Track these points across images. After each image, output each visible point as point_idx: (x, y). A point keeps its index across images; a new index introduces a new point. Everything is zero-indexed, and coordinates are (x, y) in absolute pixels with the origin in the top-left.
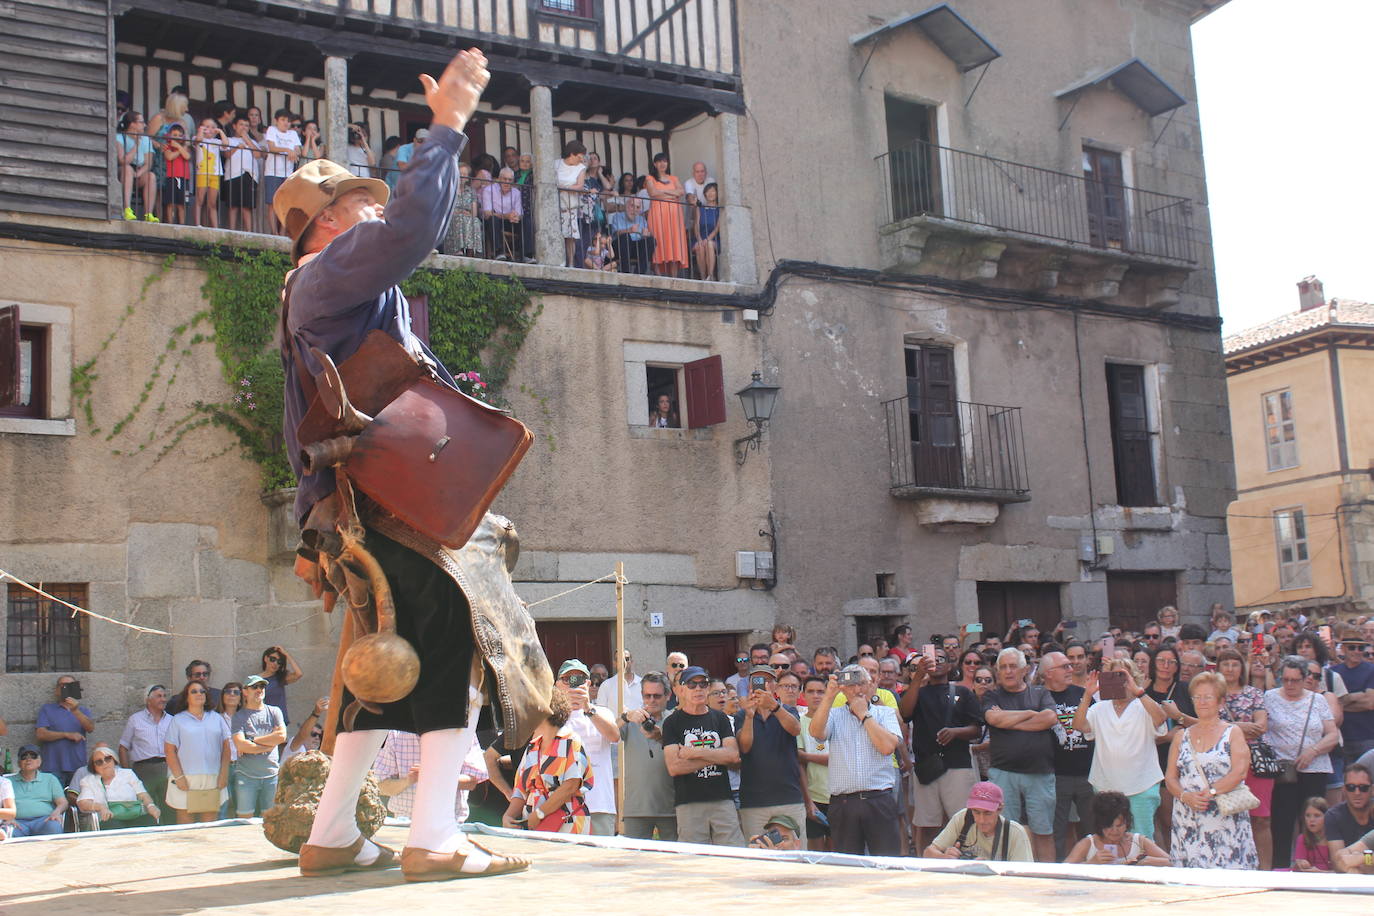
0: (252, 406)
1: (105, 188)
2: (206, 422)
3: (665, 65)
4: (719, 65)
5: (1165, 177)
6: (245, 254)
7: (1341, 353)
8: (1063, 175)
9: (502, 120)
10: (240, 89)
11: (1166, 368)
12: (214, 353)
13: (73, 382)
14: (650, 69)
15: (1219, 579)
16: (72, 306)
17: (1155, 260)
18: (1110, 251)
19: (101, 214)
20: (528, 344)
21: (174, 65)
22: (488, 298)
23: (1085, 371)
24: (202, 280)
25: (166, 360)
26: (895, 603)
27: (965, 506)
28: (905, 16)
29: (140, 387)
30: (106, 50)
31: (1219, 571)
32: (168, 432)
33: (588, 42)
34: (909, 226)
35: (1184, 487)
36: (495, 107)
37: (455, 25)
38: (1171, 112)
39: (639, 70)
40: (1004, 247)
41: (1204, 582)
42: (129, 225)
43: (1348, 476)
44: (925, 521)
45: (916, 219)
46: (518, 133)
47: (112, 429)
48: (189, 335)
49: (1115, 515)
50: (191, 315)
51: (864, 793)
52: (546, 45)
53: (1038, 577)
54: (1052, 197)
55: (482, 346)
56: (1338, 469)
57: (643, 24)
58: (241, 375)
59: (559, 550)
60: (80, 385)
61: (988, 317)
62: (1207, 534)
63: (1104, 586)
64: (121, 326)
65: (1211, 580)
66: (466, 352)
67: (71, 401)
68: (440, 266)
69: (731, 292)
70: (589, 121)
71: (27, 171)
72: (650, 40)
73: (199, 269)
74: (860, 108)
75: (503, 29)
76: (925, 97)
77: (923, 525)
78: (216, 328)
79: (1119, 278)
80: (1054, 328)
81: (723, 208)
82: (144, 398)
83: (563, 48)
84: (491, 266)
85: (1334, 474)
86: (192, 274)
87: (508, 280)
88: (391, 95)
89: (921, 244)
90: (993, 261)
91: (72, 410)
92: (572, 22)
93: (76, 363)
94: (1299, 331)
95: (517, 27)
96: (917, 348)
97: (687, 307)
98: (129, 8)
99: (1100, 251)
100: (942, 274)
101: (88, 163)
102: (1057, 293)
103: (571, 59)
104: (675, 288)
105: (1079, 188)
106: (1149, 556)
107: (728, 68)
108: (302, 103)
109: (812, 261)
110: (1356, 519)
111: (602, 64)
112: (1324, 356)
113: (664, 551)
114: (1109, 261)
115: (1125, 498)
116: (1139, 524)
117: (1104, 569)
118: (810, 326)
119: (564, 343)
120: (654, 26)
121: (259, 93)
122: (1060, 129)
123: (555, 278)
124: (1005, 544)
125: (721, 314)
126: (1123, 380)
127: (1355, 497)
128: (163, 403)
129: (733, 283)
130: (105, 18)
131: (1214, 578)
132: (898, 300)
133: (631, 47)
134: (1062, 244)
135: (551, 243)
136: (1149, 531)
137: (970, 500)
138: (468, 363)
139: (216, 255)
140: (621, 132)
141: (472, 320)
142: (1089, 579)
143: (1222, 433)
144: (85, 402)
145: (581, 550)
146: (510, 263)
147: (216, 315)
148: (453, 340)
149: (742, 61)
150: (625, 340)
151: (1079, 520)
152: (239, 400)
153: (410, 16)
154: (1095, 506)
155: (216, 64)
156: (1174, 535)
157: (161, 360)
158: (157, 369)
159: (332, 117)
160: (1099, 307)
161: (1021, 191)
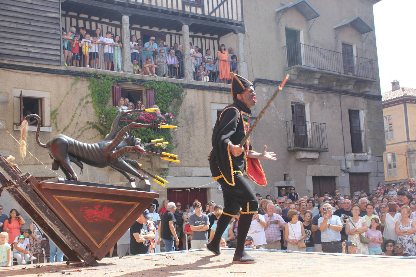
0: (105, 123)
1: (60, 56)
2: (90, 128)
3: (222, 18)
4: (237, 19)
5: (365, 53)
6: (101, 76)
7: (408, 105)
8: (336, 52)
9: (171, 34)
10: (94, 24)
11: (366, 111)
12: (92, 107)
13: (51, 115)
14: (217, 20)
15: (381, 175)
16: (51, 92)
17: (364, 79)
18: (349, 75)
19: (59, 64)
20: (183, 103)
21: (74, 17)
22: (172, 90)
23: (342, 112)
24: (88, 84)
25: (78, 109)
26: (289, 183)
27: (309, 153)
28: (291, 4)
29: (71, 117)
30: (60, 13)
31: (381, 173)
32: (79, 131)
33: (199, 11)
34: (294, 68)
35: (371, 147)
36: (169, 30)
37: (161, 6)
38: (368, 33)
39: (214, 20)
40: (320, 75)
41: (377, 176)
43: (410, 142)
44: (298, 158)
45: (296, 66)
46: (175, 38)
47: (63, 130)
48: (85, 101)
49: (351, 156)
50: (84, 95)
51: (333, 242)
52: (187, 12)
53: (329, 174)
54: (333, 59)
55: (170, 104)
56: (406, 140)
57: (215, 6)
58: (101, 113)
59: (192, 167)
60: (53, 116)
61: (315, 96)
62: (377, 161)
63: (348, 177)
64: (65, 98)
65: (378, 175)
66: (165, 106)
67: (51, 121)
68: (157, 80)
70: (196, 35)
71: (37, 51)
72: (217, 11)
73: (87, 81)
74: (278, 31)
75: (175, 7)
76: (297, 28)
77: (297, 159)
78: (93, 99)
79: (353, 84)
80: (334, 99)
81: (239, 63)
82: (72, 120)
83: (192, 13)
84: (172, 80)
85: (405, 142)
86: (85, 82)
87: (177, 84)
88: (138, 26)
89: (297, 74)
90: (317, 79)
91: (51, 124)
92: (195, 5)
93: (52, 109)
94: (395, 98)
95: (179, 7)
96: (295, 105)
99: (345, 75)
100: (302, 83)
101: (55, 48)
102: (335, 88)
103: (194, 17)
104: (226, 87)
105: (341, 56)
106: (361, 168)
107: (240, 19)
108: (112, 29)
109: (265, 79)
110: (412, 156)
111: (204, 18)
114: (350, 79)
115: (353, 151)
116: (358, 158)
117: (348, 172)
118: (264, 98)
119: (193, 103)
120: (219, 6)
121: (99, 25)
122: (335, 38)
123: (191, 84)
124: (320, 165)
126: (353, 114)
127: (412, 149)
128: (77, 122)
130: (59, 3)
131: (380, 175)
132: (289, 91)
133: (212, 13)
134: (337, 74)
135: (189, 73)
136: (361, 161)
137: (311, 151)
138: (166, 110)
139: (92, 77)
140: (205, 38)
141: (167, 97)
142: (344, 175)
143: (382, 131)
144: (55, 121)
145: (199, 167)
146: (178, 79)
147: (93, 95)
148: (161, 103)
149: (244, 17)
150: (211, 103)
151: (341, 157)
152: (101, 121)
153: (148, 3)
154: (346, 153)
155: (86, 16)
156: (368, 162)
157: (77, 108)
158: (76, 111)
159: (125, 34)
160: (347, 93)
161: (324, 57)
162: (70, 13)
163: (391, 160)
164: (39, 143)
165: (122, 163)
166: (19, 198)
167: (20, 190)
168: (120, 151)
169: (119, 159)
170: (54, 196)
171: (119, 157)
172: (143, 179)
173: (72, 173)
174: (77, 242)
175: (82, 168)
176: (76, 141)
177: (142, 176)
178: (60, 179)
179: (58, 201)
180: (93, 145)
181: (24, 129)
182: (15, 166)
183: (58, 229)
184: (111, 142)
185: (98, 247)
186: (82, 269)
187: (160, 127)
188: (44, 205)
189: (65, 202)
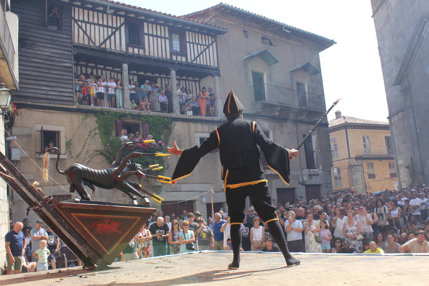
0: (110, 150)
1: (73, 97)
2: (98, 154)
3: (202, 65)
4: (214, 65)
5: (315, 90)
6: (106, 113)
7: (348, 130)
8: (292, 90)
9: (161, 78)
10: (99, 71)
11: (317, 136)
12: (99, 137)
13: (66, 145)
14: (198, 66)
16: (66, 126)
17: (314, 110)
18: (303, 108)
19: (72, 104)
20: (172, 133)
21: (84, 66)
22: (163, 122)
23: (298, 137)
24: (96, 119)
28: (256, 53)
29: (82, 146)
30: (72, 63)
31: (330, 184)
32: (89, 157)
33: (184, 59)
34: (259, 103)
35: (321, 164)
36: (159, 75)
37: (153, 56)
38: (316, 74)
39: (196, 66)
40: (280, 108)
41: (327, 187)
42: (78, 106)
43: (350, 159)
45: (261, 101)
46: (165, 81)
47: (76, 157)
48: (93, 133)
49: (306, 171)
50: (93, 128)
51: (296, 241)
52: (174, 60)
53: (290, 187)
54: (290, 96)
55: (162, 134)
56: (348, 158)
57: (196, 55)
58: (106, 143)
59: (181, 184)
60: (68, 146)
61: (277, 124)
62: (327, 175)
63: (305, 188)
64: (77, 131)
65: (328, 186)
66: (158, 136)
67: (66, 150)
68: (151, 115)
69: (219, 120)
70: (182, 78)
71: (54, 93)
72: (198, 59)
73: (95, 117)
74: (246, 74)
75: (164, 56)
76: (261, 72)
78: (100, 131)
79: (306, 115)
80: (291, 127)
81: (216, 99)
82: (83, 149)
83: (178, 61)
85: (347, 159)
86: (93, 118)
87: (167, 118)
88: (135, 72)
89: (262, 108)
90: (278, 111)
91: (66, 152)
92: (180, 55)
93: (67, 140)
94: (338, 124)
95: (167, 56)
97: (209, 124)
98: (77, 52)
99: (300, 108)
100: (266, 114)
101: (69, 91)
102: (292, 118)
103: (180, 64)
104: (206, 119)
105: (296, 93)
106: (314, 181)
107: (216, 66)
108: (114, 74)
110: (353, 170)
111: (187, 65)
112: (344, 130)
113: (205, 183)
114: (303, 111)
115: (308, 167)
116: (312, 173)
117: (304, 184)
119: (180, 133)
120: (199, 55)
121: (104, 72)
122: (291, 79)
123: (178, 117)
125: (216, 125)
127: (352, 165)
128: (88, 150)
129: (219, 118)
130: (72, 55)
131: (329, 186)
133: (194, 60)
134: (294, 107)
135: (177, 109)
136: (314, 175)
138: (159, 138)
139: (99, 113)
140: (189, 80)
141: (159, 128)
142: (301, 187)
143: (329, 151)
144: (69, 150)
145: (186, 184)
146: (168, 114)
147: (99, 128)
148: (155, 133)
149: (219, 63)
150: (195, 132)
151: (299, 173)
152: (107, 149)
153: (142, 54)
154: (302, 169)
155: (94, 65)
156: (320, 176)
157: (87, 139)
158: (86, 141)
159: (125, 78)
160: (301, 122)
161: (283, 94)
162: (81, 63)
163: (336, 174)
164: (58, 171)
165: (126, 185)
166: (43, 216)
167: (44, 209)
168: (125, 176)
169: (123, 182)
170: (72, 214)
171: (123, 180)
172: (143, 198)
173: (86, 194)
174: (91, 251)
175: (94, 190)
176: (88, 168)
177: (143, 195)
178: (76, 200)
179: (75, 218)
180: (102, 171)
181: (46, 159)
182: (39, 190)
183: (75, 240)
184: (117, 168)
185: (108, 254)
186: (96, 273)
187: (157, 156)
188: (64, 221)
189: (81, 218)
